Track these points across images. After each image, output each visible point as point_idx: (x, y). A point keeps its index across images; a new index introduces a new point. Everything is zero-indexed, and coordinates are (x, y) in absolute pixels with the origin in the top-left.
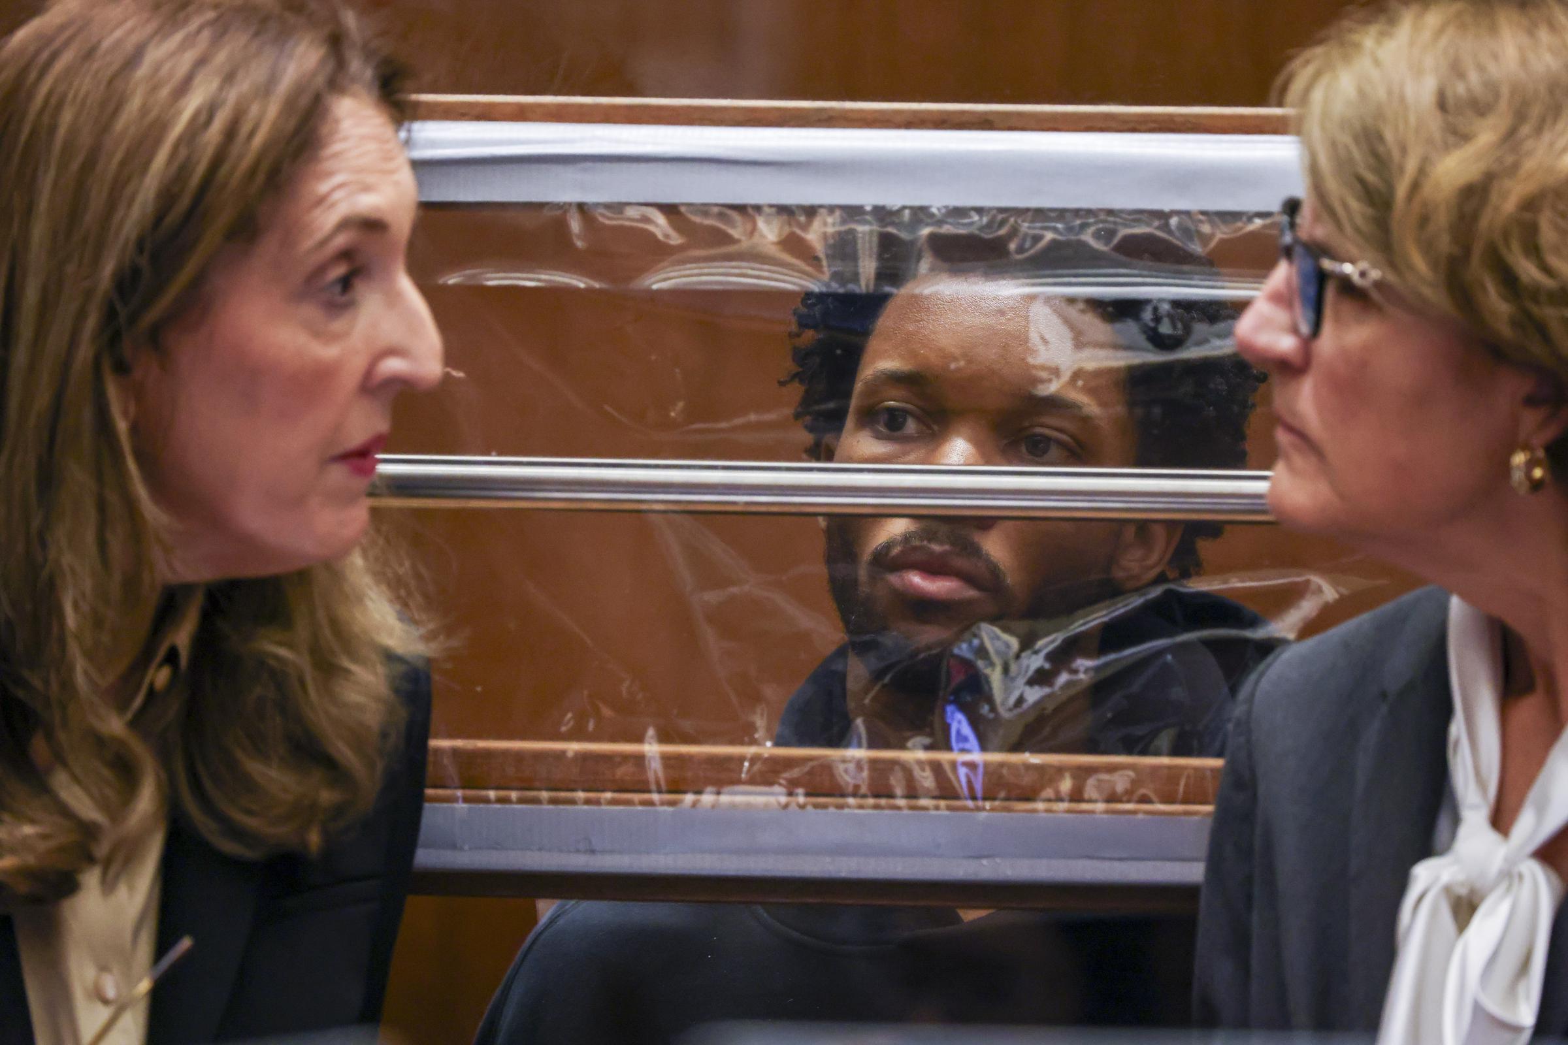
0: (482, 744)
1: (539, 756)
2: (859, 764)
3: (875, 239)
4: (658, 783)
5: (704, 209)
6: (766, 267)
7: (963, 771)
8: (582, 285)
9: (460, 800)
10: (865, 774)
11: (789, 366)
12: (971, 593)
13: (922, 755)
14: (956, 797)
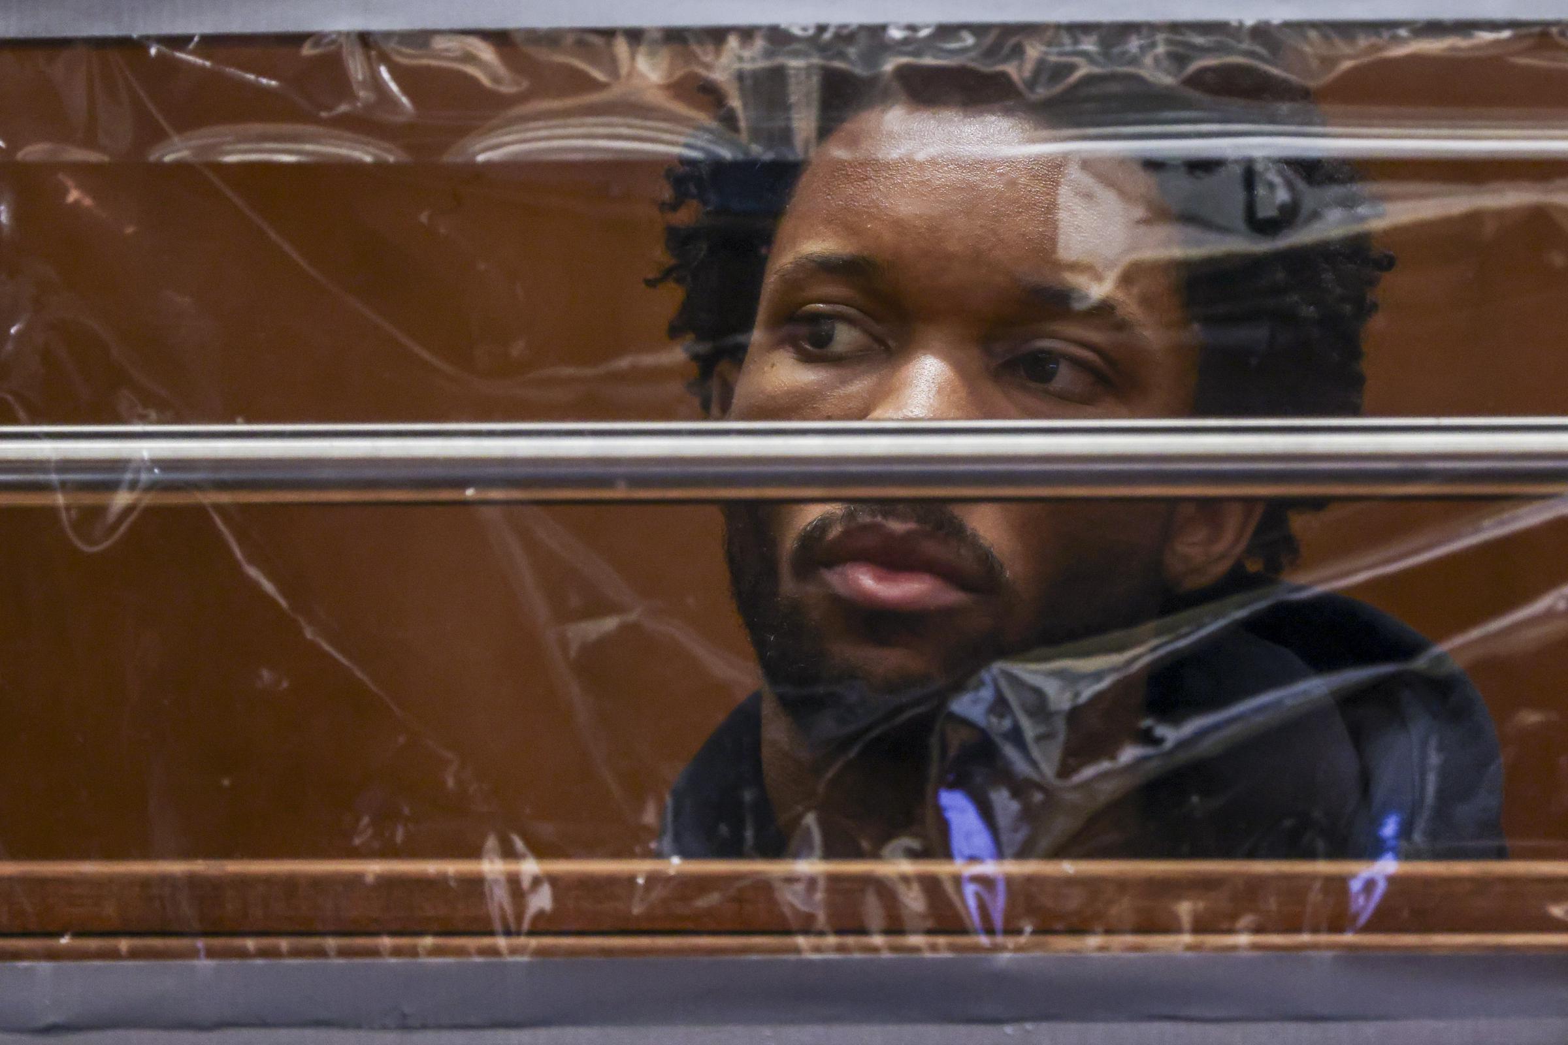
0: (234, 867)
1: (318, 883)
2: (812, 882)
3: (815, 80)
4: (504, 918)
5: (552, 38)
6: (649, 123)
7: (970, 890)
8: (368, 159)
9: (202, 953)
10: (819, 896)
11: (660, 255)
12: (951, 597)
13: (907, 867)
14: (963, 931)
